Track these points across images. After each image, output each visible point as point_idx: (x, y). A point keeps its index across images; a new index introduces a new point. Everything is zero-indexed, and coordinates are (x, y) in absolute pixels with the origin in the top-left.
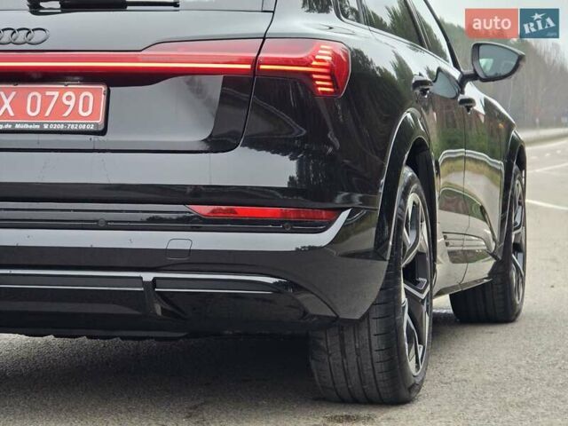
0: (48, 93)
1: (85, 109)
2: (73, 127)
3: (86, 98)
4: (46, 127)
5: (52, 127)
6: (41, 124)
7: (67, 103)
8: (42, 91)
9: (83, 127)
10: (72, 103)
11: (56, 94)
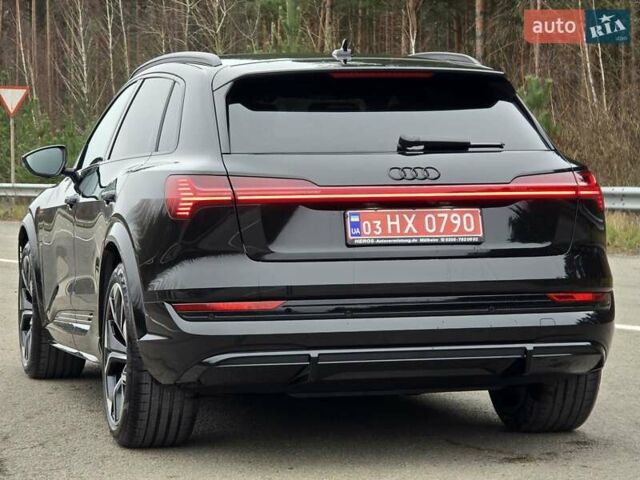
0: (440, 215)
1: (469, 227)
2: (462, 240)
3: (468, 218)
4: (443, 240)
5: (447, 240)
6: (439, 238)
7: (454, 222)
8: (435, 214)
9: (470, 240)
10: (458, 222)
11: (446, 216)
